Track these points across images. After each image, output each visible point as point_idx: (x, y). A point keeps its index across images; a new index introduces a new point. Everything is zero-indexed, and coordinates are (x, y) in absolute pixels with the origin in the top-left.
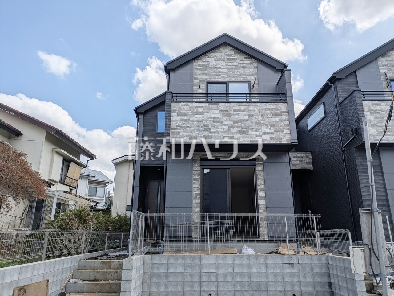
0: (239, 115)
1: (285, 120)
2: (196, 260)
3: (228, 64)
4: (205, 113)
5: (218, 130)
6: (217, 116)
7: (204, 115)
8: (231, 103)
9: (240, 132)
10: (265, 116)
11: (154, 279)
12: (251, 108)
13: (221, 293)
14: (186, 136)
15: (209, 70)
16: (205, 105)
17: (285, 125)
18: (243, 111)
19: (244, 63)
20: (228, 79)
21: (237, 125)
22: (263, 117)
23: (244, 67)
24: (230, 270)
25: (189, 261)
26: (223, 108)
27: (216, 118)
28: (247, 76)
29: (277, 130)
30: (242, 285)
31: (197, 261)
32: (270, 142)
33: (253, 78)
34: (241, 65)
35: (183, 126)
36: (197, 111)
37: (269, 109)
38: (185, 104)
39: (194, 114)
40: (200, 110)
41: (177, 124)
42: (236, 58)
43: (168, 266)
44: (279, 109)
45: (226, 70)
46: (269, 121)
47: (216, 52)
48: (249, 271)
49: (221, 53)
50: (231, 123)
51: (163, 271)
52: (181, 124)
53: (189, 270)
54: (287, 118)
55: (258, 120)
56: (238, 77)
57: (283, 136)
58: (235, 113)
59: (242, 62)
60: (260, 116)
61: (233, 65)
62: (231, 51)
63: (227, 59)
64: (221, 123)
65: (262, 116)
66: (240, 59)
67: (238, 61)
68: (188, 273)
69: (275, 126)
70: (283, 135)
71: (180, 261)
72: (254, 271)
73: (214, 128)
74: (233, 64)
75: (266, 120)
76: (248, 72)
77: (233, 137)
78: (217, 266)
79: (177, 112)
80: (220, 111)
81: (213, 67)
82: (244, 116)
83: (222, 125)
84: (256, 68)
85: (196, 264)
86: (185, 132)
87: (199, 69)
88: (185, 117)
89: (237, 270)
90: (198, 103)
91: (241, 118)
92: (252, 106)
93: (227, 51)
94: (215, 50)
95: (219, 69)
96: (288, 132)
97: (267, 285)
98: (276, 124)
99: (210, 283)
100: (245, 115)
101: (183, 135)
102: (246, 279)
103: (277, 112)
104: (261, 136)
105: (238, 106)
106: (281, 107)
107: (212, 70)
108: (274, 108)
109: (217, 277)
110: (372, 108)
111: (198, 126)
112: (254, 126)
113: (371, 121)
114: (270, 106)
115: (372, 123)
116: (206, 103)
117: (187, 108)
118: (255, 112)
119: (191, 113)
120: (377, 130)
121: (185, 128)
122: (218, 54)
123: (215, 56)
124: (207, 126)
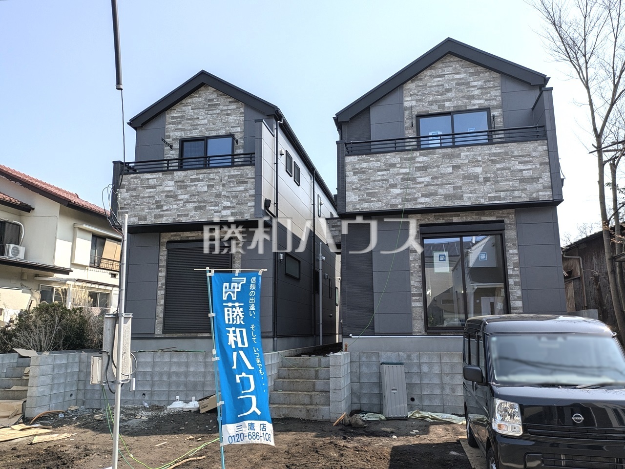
0: (196, 185)
1: (251, 189)
3: (208, 113)
4: (157, 186)
5: (171, 206)
6: (171, 189)
7: (156, 188)
8: (188, 171)
9: (197, 208)
10: (227, 186)
12: (212, 176)
13: (155, 392)
14: (135, 216)
15: (185, 123)
16: (158, 176)
17: (250, 196)
18: (202, 180)
19: (228, 110)
20: (207, 134)
21: (194, 199)
23: (228, 114)
24: (166, 369)
26: (179, 178)
27: (169, 191)
28: (232, 127)
29: (240, 202)
30: (178, 384)
33: (238, 129)
34: (225, 113)
35: (131, 204)
36: (148, 184)
38: (136, 176)
39: (144, 189)
40: (151, 182)
41: (125, 203)
42: (219, 103)
44: (244, 175)
45: (206, 121)
46: (231, 192)
47: (195, 97)
48: (186, 370)
49: (201, 98)
50: (186, 197)
52: (129, 201)
54: (253, 186)
55: (218, 191)
56: (218, 130)
57: (246, 210)
58: (192, 183)
59: (226, 109)
61: (215, 114)
62: (213, 93)
63: (207, 106)
64: (175, 197)
65: (224, 185)
66: (224, 104)
67: (221, 107)
69: (237, 198)
70: (246, 208)
72: (192, 369)
73: (167, 204)
74: (215, 112)
75: (229, 190)
76: (233, 122)
77: (188, 214)
78: (154, 365)
79: (125, 186)
80: (175, 182)
81: (190, 119)
82: (202, 187)
83: (176, 200)
84: (243, 115)
86: (134, 211)
87: (173, 123)
88: (134, 193)
89: (174, 369)
90: (150, 174)
91: (199, 190)
92: (213, 173)
93: (208, 94)
94: (193, 94)
95: (196, 121)
96: (253, 204)
97: (204, 384)
98: (240, 195)
100: (204, 186)
103: (242, 179)
104: (220, 212)
106: (247, 172)
107: (188, 123)
109: (152, 376)
110: (357, 167)
111: (149, 203)
112: (213, 199)
113: (353, 184)
114: (234, 171)
115: (354, 187)
116: (160, 173)
117: (137, 181)
118: (215, 181)
119: (142, 187)
120: (359, 196)
121: (134, 207)
122: (197, 99)
123: (193, 103)
124: (159, 202)
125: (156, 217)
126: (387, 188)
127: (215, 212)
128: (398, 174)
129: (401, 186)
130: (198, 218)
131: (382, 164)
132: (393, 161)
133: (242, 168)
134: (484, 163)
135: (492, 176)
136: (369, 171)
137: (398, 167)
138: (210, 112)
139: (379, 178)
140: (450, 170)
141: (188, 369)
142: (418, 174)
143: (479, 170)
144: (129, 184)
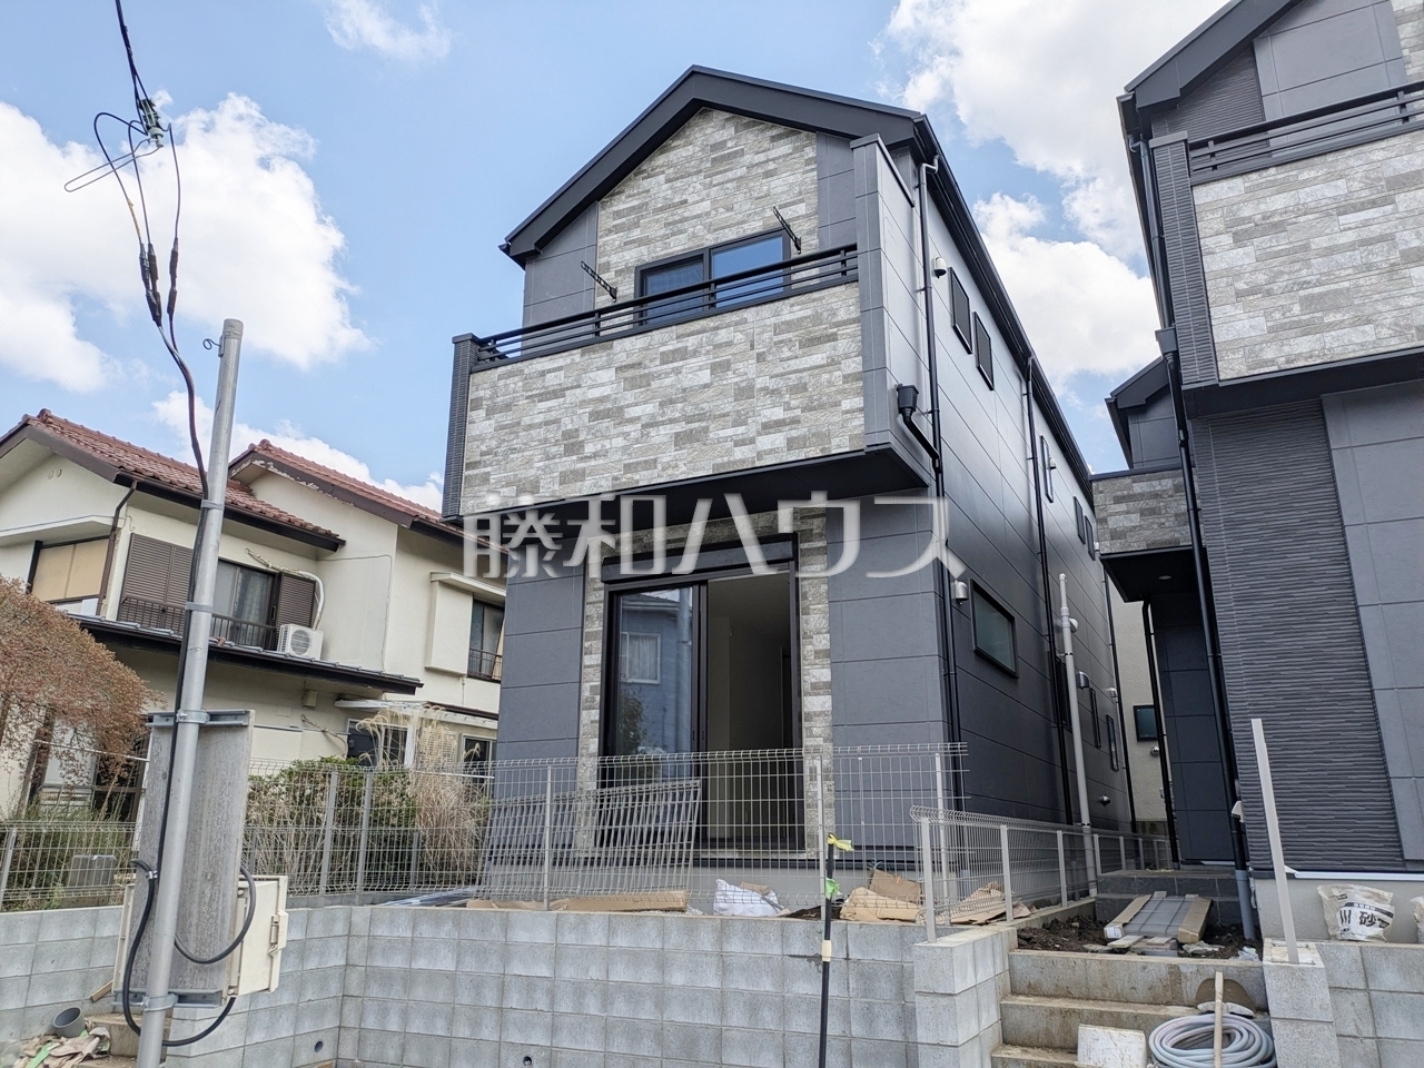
0: (677, 371)
1: (847, 356)
2: (494, 930)
3: (711, 182)
4: (568, 389)
5: (607, 444)
6: (606, 391)
7: (564, 396)
8: (654, 332)
9: (680, 440)
10: (770, 358)
11: (375, 991)
12: (723, 335)
13: (563, 1056)
14: (508, 484)
15: (649, 222)
16: (569, 361)
17: (844, 377)
18: (695, 353)
19: (768, 160)
20: (710, 240)
21: (671, 413)
22: (764, 360)
23: (768, 174)
24: (595, 973)
25: (473, 933)
26: (627, 356)
27: (602, 400)
28: (781, 207)
29: (816, 403)
30: (633, 1031)
31: (495, 933)
32: (784, 461)
33: (801, 209)
34: (760, 171)
35: (499, 450)
36: (544, 387)
37: (787, 323)
38: (510, 372)
39: (534, 401)
40: (552, 380)
41: (484, 448)
42: (742, 150)
43: (412, 946)
44: (825, 314)
45: (706, 206)
46: (786, 374)
47: (674, 148)
48: (658, 980)
49: (690, 147)
50: (650, 408)
51: (398, 962)
52: (494, 443)
53: (470, 965)
54: (854, 347)
55: (745, 377)
56: (743, 222)
57: (836, 423)
58: (665, 366)
59: (763, 159)
60: (755, 361)
61: (731, 181)
62: (724, 127)
63: (709, 165)
64: (616, 414)
65: (760, 358)
66: (756, 149)
67: (747, 159)
68: (467, 974)
69: (806, 390)
70: (836, 419)
71: (447, 930)
72: (678, 978)
73: (596, 437)
74: (730, 175)
75: (779, 370)
76: (782, 193)
77: (655, 460)
78: (557, 954)
79: (484, 402)
80: (619, 369)
81: (662, 210)
82: (696, 373)
83: (620, 423)
84: (813, 166)
85: (492, 943)
86: (505, 470)
87: (617, 229)
88: (506, 419)
89: (620, 974)
90: (549, 358)
91: (686, 384)
92: (728, 326)
93: (709, 131)
94: (669, 141)
95: (682, 210)
96: (858, 402)
97: (720, 1040)
98: (813, 381)
99: (532, 1015)
100: (701, 368)
101: (499, 481)
102: (647, 1012)
103: (818, 330)
104: (752, 441)
105: (678, 337)
106: (834, 306)
107: (657, 221)
108: (806, 318)
109: (552, 996)
111: (546, 440)
112: (728, 406)
113: (1238, 276)
114: (790, 310)
115: (1241, 285)
116: (574, 352)
117: (515, 384)
118: (734, 350)
119: (527, 398)
120: (1267, 315)
121: (506, 455)
122: (682, 152)
123: (670, 166)
124: (574, 433)
125: (564, 479)
126: (1393, 269)
127: (736, 445)
130: (684, 469)
131: (1357, 185)
133: (816, 295)
136: (1301, 219)
138: (718, 179)
141: (667, 978)
144: (495, 395)
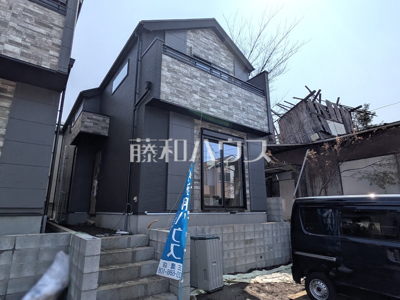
1: (55, 37)
10: (19, 18)
17: (53, 44)
22: (16, 17)
29: (38, 45)
32: (18, 58)
37: (31, 11)
44: (49, 18)
46: (26, 28)
54: (59, 36)
55: (4, 18)
60: (11, 15)
65: (14, 15)
69: (35, 39)
70: (46, 55)
75: (22, 25)
96: (57, 54)
98: (39, 37)
103: (45, 22)
106: (54, 18)
108: (41, 14)
110: (171, 65)
113: (167, 78)
115: (167, 80)
120: (171, 90)
126: (191, 92)
128: (198, 85)
129: (200, 94)
131: (188, 73)
132: (195, 73)
134: (242, 99)
135: (246, 108)
137: (198, 80)
139: (186, 82)
140: (227, 96)
142: (210, 90)
143: (240, 102)
